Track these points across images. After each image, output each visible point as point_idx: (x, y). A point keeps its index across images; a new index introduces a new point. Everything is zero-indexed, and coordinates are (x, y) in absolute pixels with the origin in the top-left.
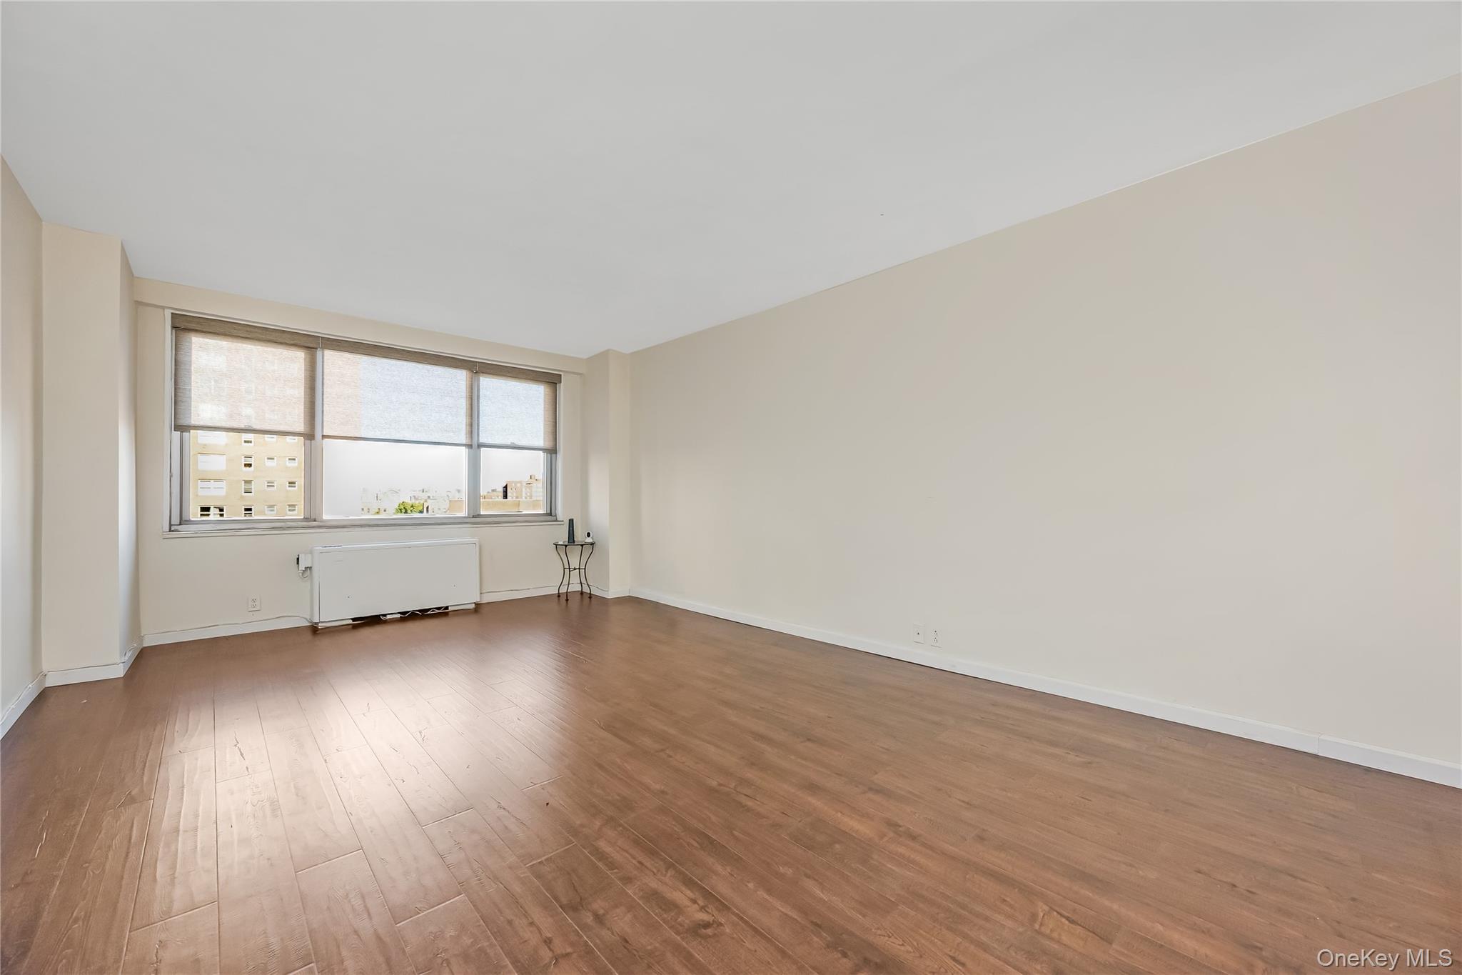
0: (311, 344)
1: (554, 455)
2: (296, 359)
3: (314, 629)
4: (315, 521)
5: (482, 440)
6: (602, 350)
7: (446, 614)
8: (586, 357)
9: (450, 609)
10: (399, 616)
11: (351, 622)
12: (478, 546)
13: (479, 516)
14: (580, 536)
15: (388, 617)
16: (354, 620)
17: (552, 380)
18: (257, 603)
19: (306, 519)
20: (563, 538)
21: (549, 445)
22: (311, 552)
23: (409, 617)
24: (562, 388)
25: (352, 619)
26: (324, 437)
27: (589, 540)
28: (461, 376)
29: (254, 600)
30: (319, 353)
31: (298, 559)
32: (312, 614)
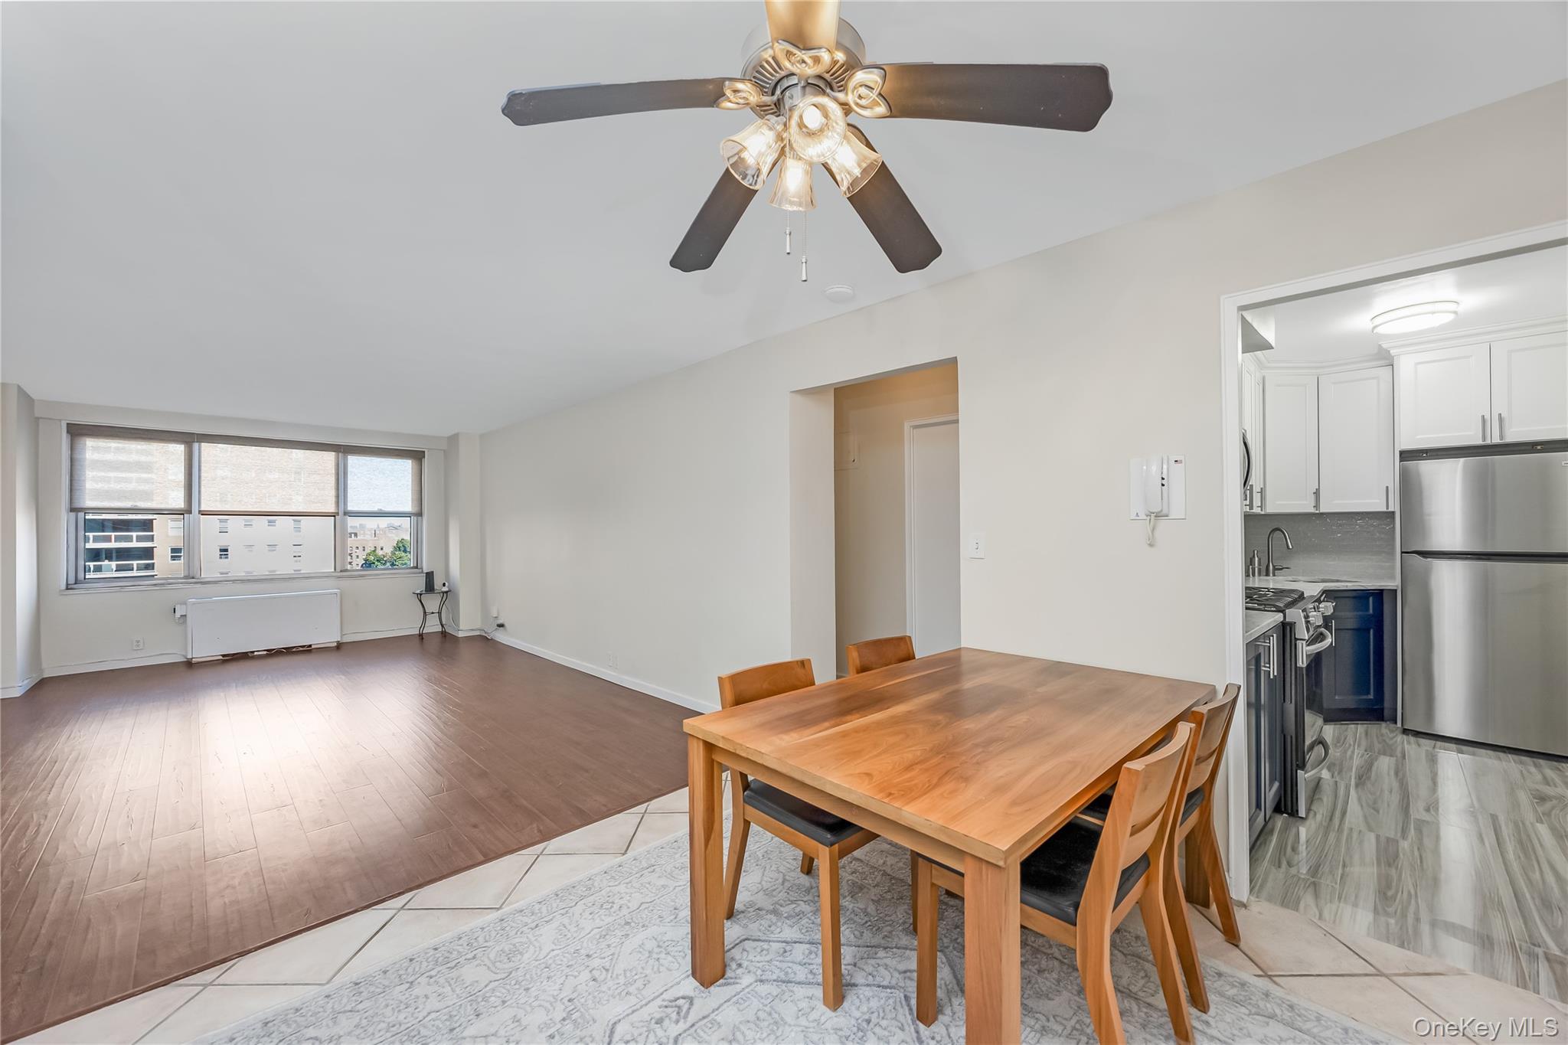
0: (189, 439)
1: (420, 518)
2: (179, 449)
3: (189, 664)
4: (193, 578)
5: (350, 508)
6: (453, 433)
7: (310, 651)
8: (446, 436)
9: (313, 647)
10: (265, 653)
11: (221, 657)
12: (338, 595)
13: (346, 570)
14: (438, 584)
15: (256, 653)
16: (224, 656)
17: (418, 456)
18: (141, 644)
19: (186, 577)
20: (420, 584)
21: (416, 510)
22: (186, 604)
23: (272, 653)
24: (426, 461)
25: (221, 655)
26: (203, 513)
27: (445, 589)
28: (330, 457)
29: (138, 642)
30: (196, 445)
31: (175, 609)
32: (186, 650)
